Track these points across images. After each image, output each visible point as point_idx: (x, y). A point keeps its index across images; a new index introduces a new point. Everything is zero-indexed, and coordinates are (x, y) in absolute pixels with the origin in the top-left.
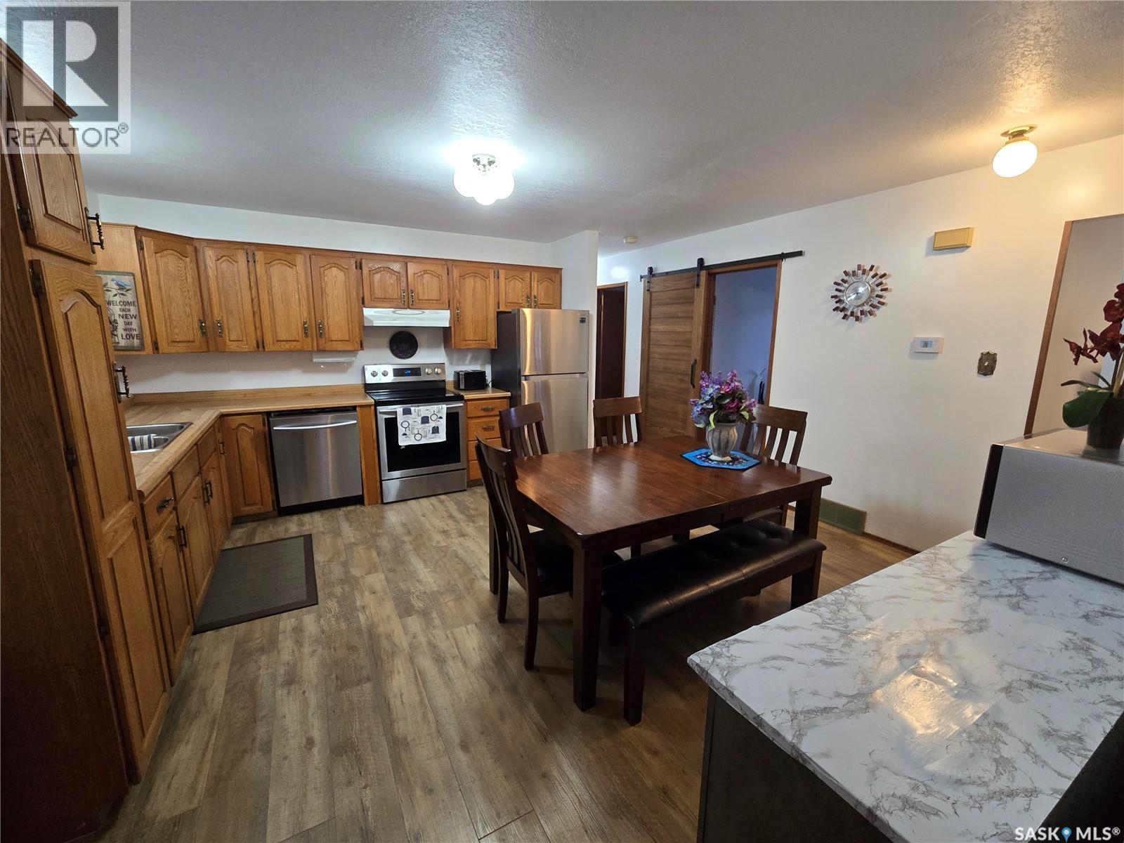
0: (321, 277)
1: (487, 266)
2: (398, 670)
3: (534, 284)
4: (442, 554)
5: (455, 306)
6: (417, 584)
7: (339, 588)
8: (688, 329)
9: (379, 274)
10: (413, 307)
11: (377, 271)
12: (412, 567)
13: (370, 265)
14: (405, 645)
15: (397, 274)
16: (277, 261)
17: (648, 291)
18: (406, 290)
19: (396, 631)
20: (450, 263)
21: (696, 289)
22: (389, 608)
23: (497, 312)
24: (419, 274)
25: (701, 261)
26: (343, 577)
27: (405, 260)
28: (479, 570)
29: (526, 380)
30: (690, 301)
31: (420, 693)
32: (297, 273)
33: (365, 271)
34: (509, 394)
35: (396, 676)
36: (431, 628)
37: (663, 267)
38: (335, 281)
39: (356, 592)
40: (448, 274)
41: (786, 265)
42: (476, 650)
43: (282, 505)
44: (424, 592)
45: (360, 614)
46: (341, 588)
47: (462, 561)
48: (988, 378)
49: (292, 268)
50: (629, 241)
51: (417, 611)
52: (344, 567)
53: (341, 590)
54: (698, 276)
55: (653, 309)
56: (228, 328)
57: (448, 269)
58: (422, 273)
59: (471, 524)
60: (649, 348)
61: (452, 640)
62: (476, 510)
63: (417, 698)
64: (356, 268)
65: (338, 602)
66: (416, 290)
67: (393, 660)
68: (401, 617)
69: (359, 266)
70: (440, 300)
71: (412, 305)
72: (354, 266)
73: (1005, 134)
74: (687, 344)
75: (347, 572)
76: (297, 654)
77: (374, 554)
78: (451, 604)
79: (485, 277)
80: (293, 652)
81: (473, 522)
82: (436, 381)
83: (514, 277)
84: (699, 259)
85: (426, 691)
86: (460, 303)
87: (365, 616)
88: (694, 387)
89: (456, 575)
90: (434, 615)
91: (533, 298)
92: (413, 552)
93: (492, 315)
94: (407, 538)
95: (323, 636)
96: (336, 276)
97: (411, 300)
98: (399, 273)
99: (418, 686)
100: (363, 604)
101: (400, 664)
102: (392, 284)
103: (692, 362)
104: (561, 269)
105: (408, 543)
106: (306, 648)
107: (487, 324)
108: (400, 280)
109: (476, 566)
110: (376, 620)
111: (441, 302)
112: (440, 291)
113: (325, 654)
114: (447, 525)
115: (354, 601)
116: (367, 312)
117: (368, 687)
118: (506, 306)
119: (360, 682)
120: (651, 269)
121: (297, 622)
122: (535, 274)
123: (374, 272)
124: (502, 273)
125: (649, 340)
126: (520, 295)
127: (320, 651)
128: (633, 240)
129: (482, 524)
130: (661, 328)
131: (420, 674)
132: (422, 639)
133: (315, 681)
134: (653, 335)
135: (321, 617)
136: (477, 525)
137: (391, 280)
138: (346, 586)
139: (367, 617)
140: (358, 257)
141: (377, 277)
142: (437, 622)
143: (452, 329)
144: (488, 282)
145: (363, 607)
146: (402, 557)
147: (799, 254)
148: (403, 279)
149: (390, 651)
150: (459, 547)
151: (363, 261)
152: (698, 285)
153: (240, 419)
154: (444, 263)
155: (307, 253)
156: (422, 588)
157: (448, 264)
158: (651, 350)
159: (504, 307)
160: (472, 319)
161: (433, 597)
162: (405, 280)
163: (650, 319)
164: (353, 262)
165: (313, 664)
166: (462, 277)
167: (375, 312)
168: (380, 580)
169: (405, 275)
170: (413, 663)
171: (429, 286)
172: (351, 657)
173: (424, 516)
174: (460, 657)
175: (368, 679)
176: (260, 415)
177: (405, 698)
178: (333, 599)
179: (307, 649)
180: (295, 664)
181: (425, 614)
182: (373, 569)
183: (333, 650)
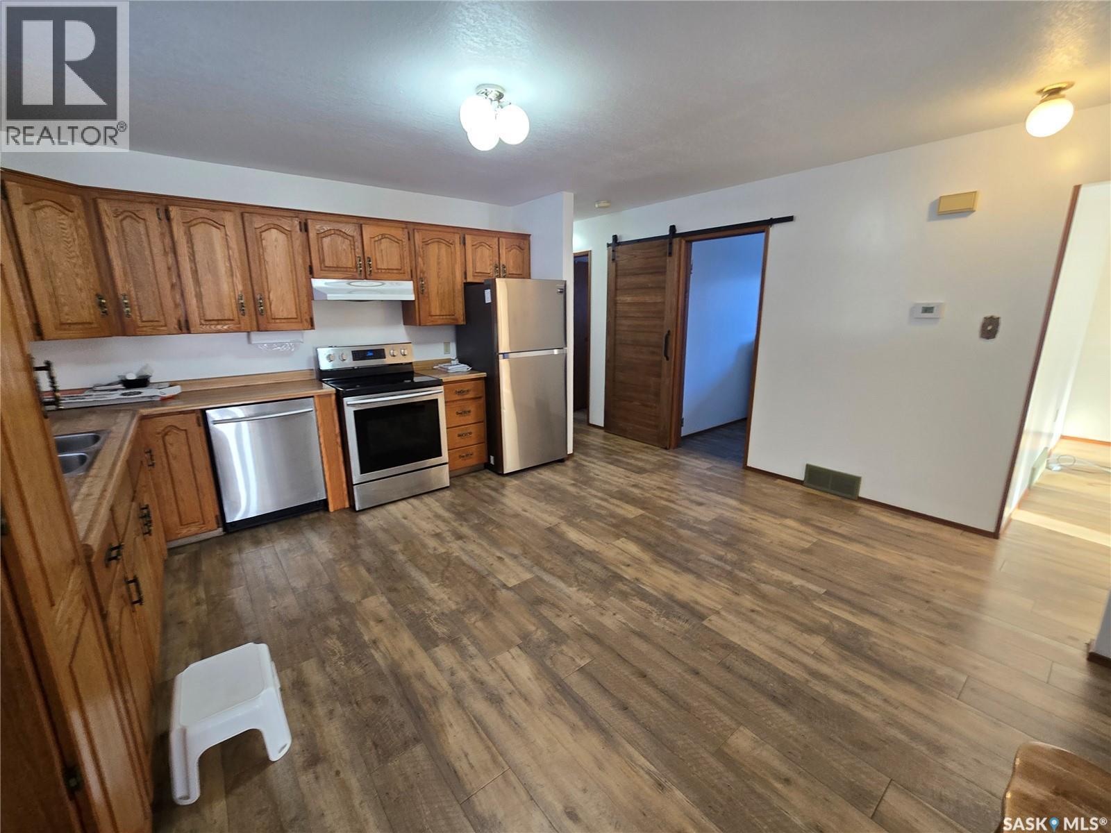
0: (260, 239)
1: (452, 230)
2: (449, 722)
3: (503, 251)
4: (445, 563)
5: (418, 277)
6: (430, 604)
7: (334, 620)
8: (659, 300)
9: (329, 238)
10: (372, 277)
11: (326, 234)
12: (415, 582)
13: (318, 227)
14: (445, 685)
15: (350, 238)
16: (200, 220)
17: (613, 259)
18: (362, 258)
19: (427, 669)
20: (411, 227)
21: (668, 258)
22: (407, 641)
23: (464, 283)
24: (377, 239)
25: (673, 228)
26: (335, 606)
27: (360, 222)
28: (496, 578)
29: (504, 358)
30: (661, 271)
31: (488, 748)
32: (226, 235)
33: (312, 234)
34: (484, 374)
35: (449, 728)
36: (469, 659)
37: (628, 235)
38: (276, 246)
39: (358, 624)
40: (409, 239)
41: (774, 230)
42: (533, 679)
43: (228, 521)
44: (443, 613)
45: (373, 651)
46: (337, 619)
47: (472, 569)
48: (991, 342)
49: (218, 228)
50: (602, 204)
51: (443, 639)
52: (332, 591)
53: (338, 622)
54: (671, 244)
55: (619, 280)
56: (139, 306)
57: (409, 233)
58: (380, 237)
59: (464, 523)
60: (615, 321)
61: (499, 671)
62: (463, 505)
63: (487, 757)
64: (301, 230)
65: (338, 638)
66: (374, 258)
67: (439, 711)
68: (426, 649)
69: (305, 228)
70: (401, 270)
71: (370, 275)
72: (298, 227)
73: (1040, 92)
74: (660, 315)
75: (337, 598)
76: (309, 718)
77: (363, 572)
78: (479, 624)
79: (449, 244)
80: (303, 716)
81: (466, 520)
82: (402, 364)
83: (481, 244)
84: (671, 226)
85: (494, 744)
86: (424, 273)
87: (381, 654)
88: (667, 359)
89: (470, 587)
90: (465, 641)
91: (501, 268)
92: (409, 563)
93: (459, 286)
94: (396, 548)
95: (337, 688)
96: (276, 240)
97: (368, 269)
98: (353, 237)
99: (481, 739)
100: (373, 638)
101: (447, 713)
102: (344, 250)
103: (665, 333)
104: (530, 235)
105: (400, 553)
106: (319, 709)
107: (454, 296)
108: (354, 246)
109: (490, 574)
110: (396, 657)
111: (402, 271)
112: (402, 258)
113: (347, 714)
114: (437, 526)
115: (360, 635)
116: (317, 283)
117: (419, 751)
118: (474, 276)
119: (406, 745)
120: (615, 237)
121: (295, 673)
122: (503, 241)
123: (322, 235)
124: (468, 239)
125: (616, 312)
126: (489, 264)
127: (339, 709)
128: (606, 204)
129: (476, 522)
130: (629, 299)
131: (478, 722)
132: (462, 675)
133: (346, 754)
134: (620, 307)
135: (324, 663)
136: (471, 524)
137: (343, 245)
138: (342, 616)
139: (384, 655)
140: (302, 216)
141: (326, 241)
142: (472, 649)
143: (417, 303)
144: (453, 250)
145: (374, 642)
146: (398, 571)
147: (790, 219)
148: (358, 244)
149: (430, 696)
150: (461, 553)
151: (310, 222)
152: (670, 254)
153: (168, 421)
154: (404, 226)
155: (238, 211)
156: (438, 608)
157: (411, 228)
158: (618, 322)
159: (472, 277)
160: (438, 292)
161: (454, 618)
162: (360, 246)
163: (616, 289)
164: (296, 222)
165: (336, 728)
166: (426, 243)
167: (326, 283)
168: (382, 604)
169: (360, 241)
170: (464, 709)
171: (387, 253)
172: (382, 712)
173: (405, 518)
174: (516, 692)
175: (416, 740)
176: (194, 414)
177: (471, 757)
178: (332, 636)
179: (321, 710)
180: (312, 735)
181: (453, 641)
182: (368, 592)
183: (355, 705)
